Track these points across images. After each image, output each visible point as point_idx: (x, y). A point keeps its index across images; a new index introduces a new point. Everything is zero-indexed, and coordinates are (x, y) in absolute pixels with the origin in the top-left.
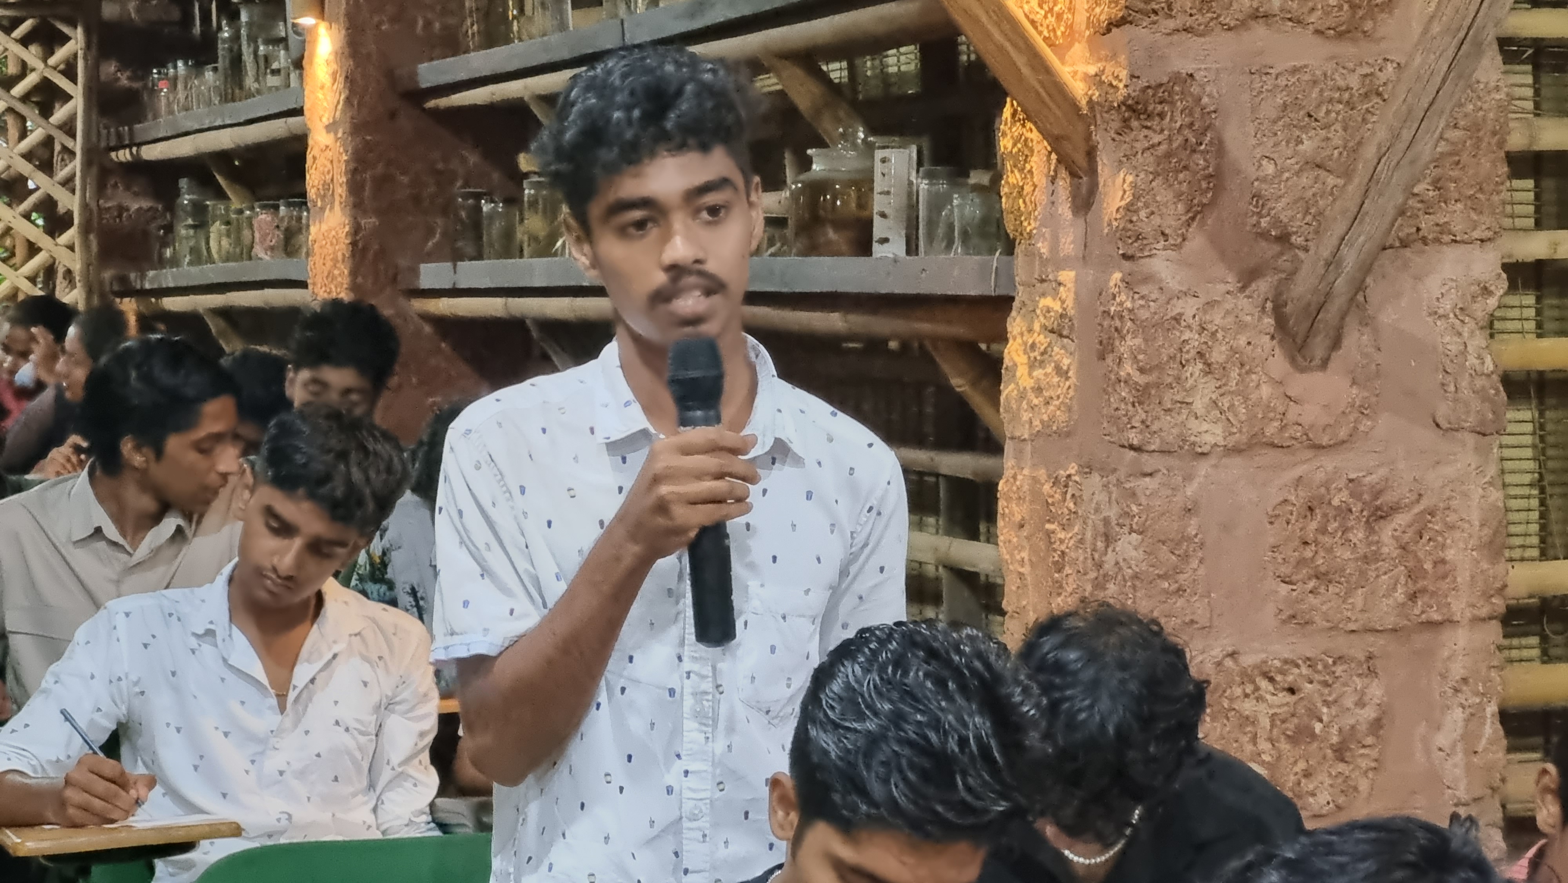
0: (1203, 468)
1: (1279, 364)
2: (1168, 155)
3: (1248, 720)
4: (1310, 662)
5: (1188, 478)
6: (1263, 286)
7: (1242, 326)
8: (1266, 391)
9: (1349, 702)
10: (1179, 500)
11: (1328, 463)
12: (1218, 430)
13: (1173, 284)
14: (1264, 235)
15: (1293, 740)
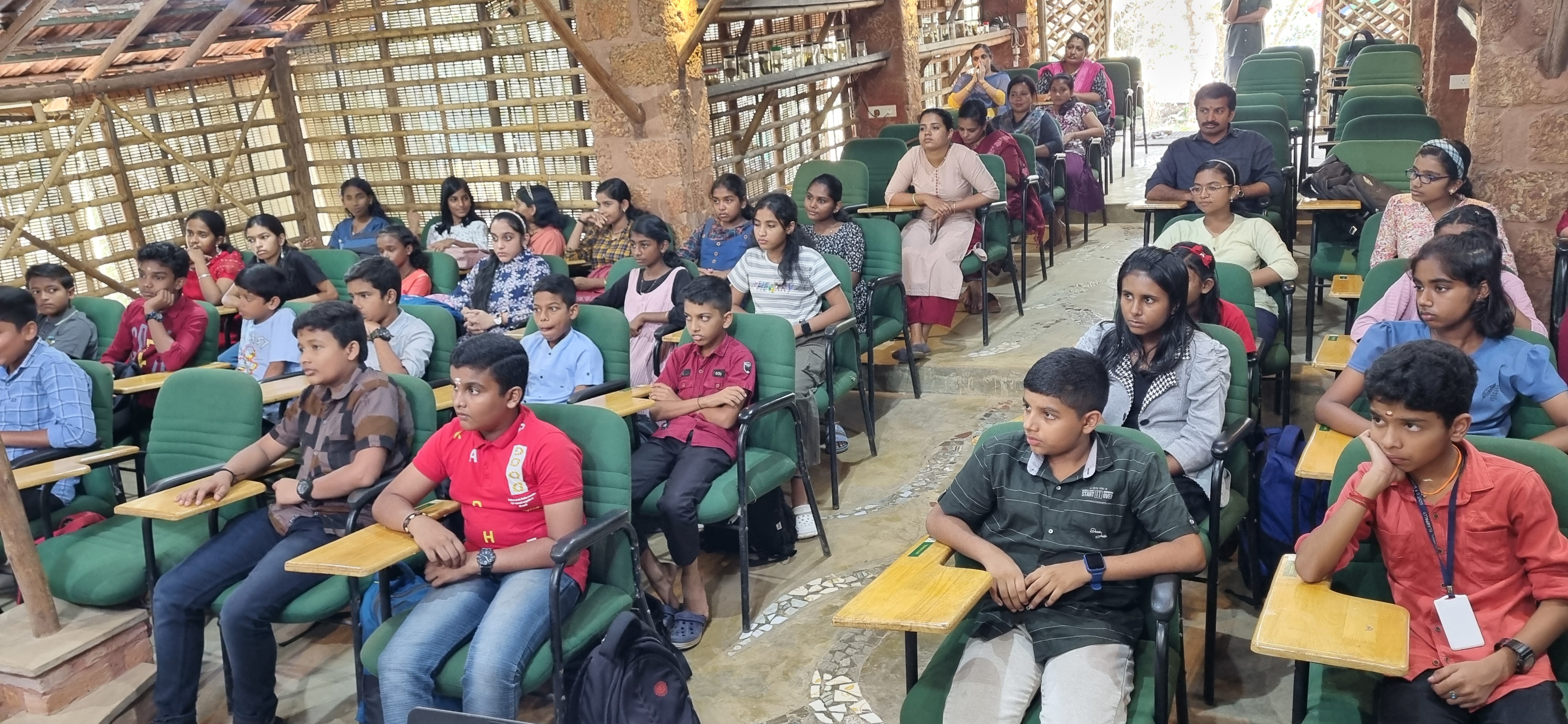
0: (1505, 111)
1: (1539, 76)
2: (1498, 10)
3: (1513, 191)
4: (1543, 173)
5: (1497, 114)
6: (1535, 51)
7: (1523, 65)
8: (1531, 86)
9: (1558, 186)
10: (1492, 122)
11: (1557, 109)
12: (1511, 99)
13: (1496, 53)
14: (1537, 34)
15: (1532, 198)
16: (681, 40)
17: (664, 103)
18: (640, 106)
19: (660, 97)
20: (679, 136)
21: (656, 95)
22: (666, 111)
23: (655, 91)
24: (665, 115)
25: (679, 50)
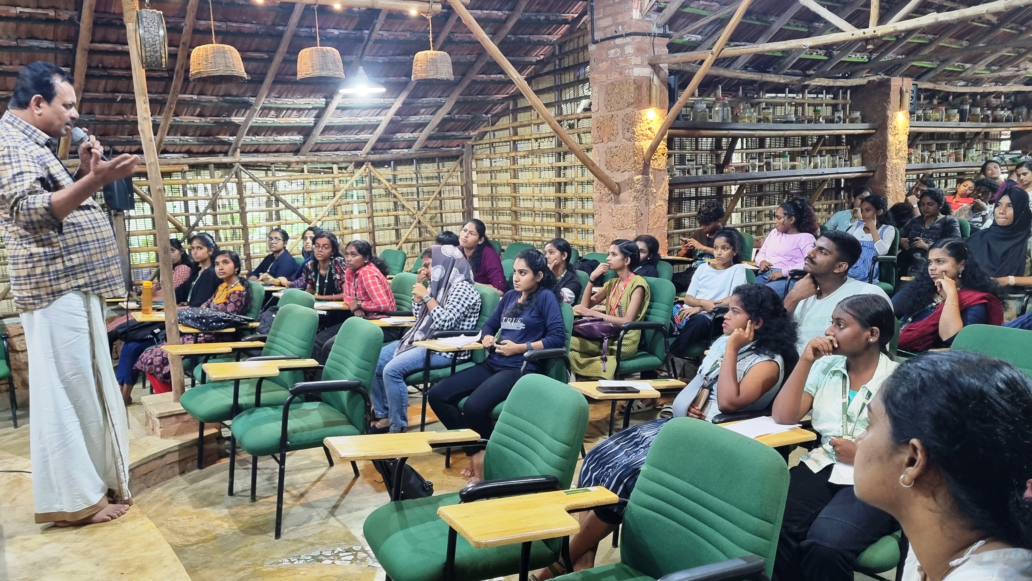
16: (646, 145)
17: (630, 183)
18: (618, 184)
19: (629, 179)
20: (637, 204)
21: (627, 178)
22: (631, 188)
23: (627, 175)
24: (630, 191)
25: (645, 151)
